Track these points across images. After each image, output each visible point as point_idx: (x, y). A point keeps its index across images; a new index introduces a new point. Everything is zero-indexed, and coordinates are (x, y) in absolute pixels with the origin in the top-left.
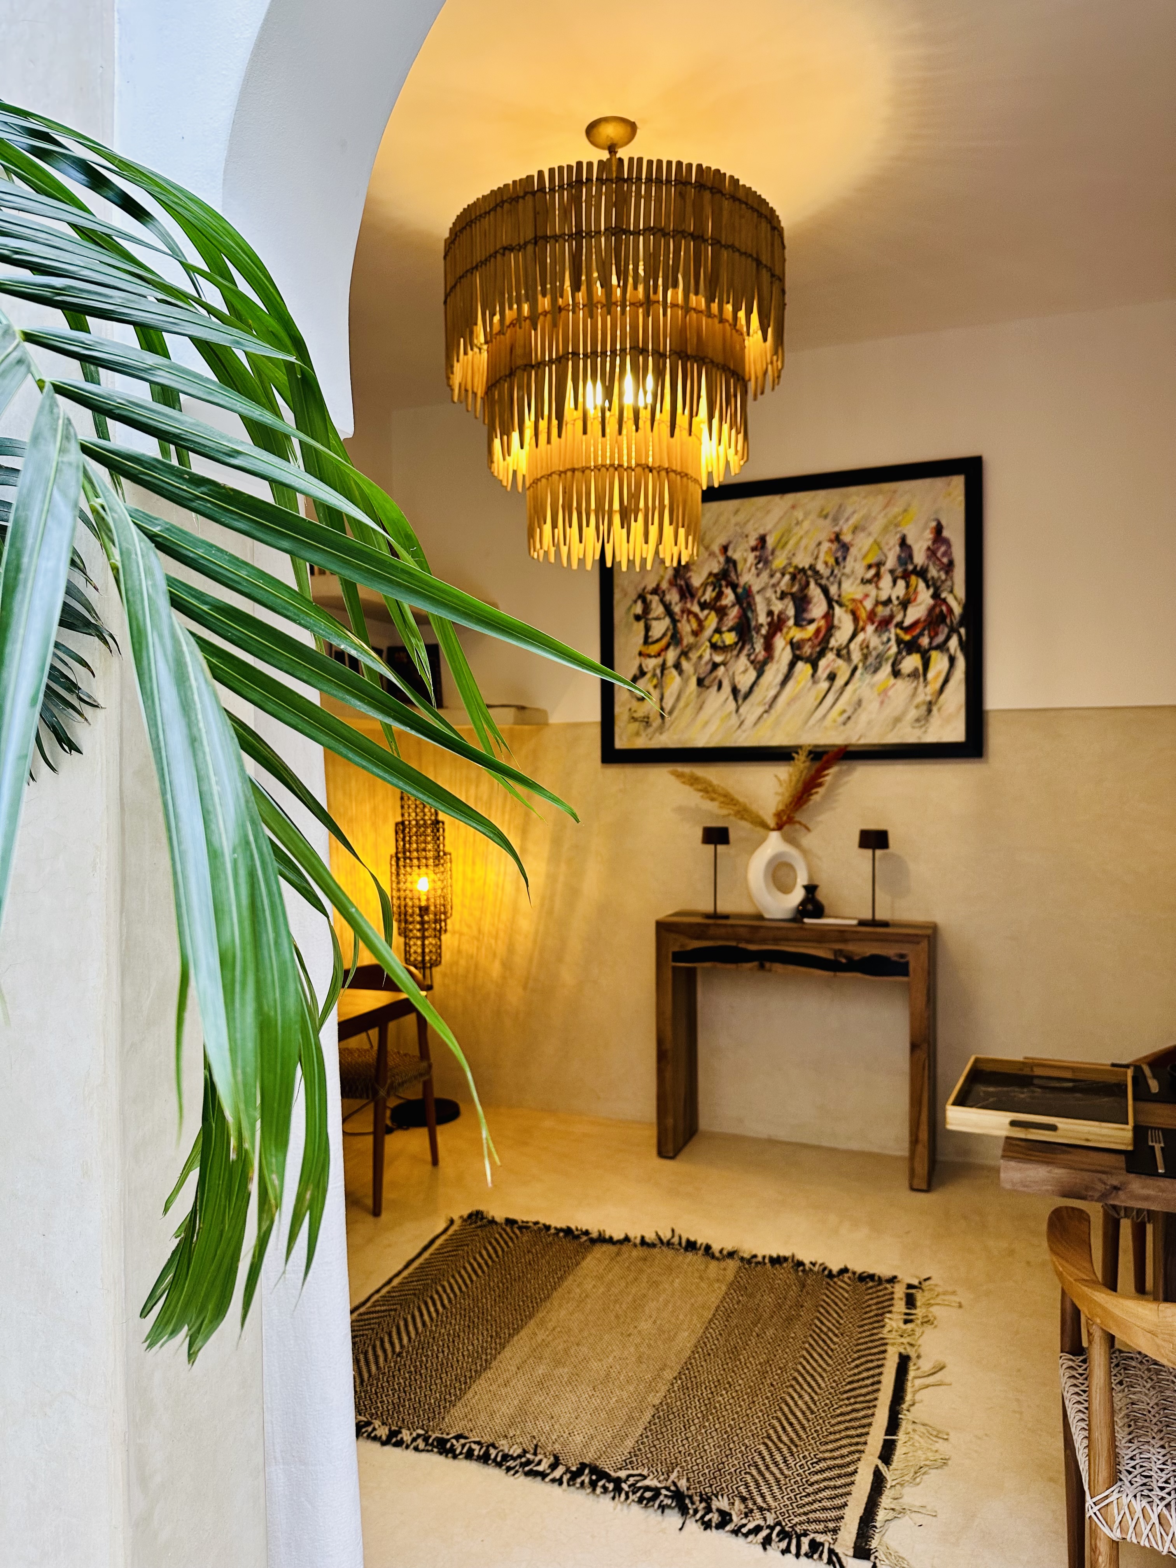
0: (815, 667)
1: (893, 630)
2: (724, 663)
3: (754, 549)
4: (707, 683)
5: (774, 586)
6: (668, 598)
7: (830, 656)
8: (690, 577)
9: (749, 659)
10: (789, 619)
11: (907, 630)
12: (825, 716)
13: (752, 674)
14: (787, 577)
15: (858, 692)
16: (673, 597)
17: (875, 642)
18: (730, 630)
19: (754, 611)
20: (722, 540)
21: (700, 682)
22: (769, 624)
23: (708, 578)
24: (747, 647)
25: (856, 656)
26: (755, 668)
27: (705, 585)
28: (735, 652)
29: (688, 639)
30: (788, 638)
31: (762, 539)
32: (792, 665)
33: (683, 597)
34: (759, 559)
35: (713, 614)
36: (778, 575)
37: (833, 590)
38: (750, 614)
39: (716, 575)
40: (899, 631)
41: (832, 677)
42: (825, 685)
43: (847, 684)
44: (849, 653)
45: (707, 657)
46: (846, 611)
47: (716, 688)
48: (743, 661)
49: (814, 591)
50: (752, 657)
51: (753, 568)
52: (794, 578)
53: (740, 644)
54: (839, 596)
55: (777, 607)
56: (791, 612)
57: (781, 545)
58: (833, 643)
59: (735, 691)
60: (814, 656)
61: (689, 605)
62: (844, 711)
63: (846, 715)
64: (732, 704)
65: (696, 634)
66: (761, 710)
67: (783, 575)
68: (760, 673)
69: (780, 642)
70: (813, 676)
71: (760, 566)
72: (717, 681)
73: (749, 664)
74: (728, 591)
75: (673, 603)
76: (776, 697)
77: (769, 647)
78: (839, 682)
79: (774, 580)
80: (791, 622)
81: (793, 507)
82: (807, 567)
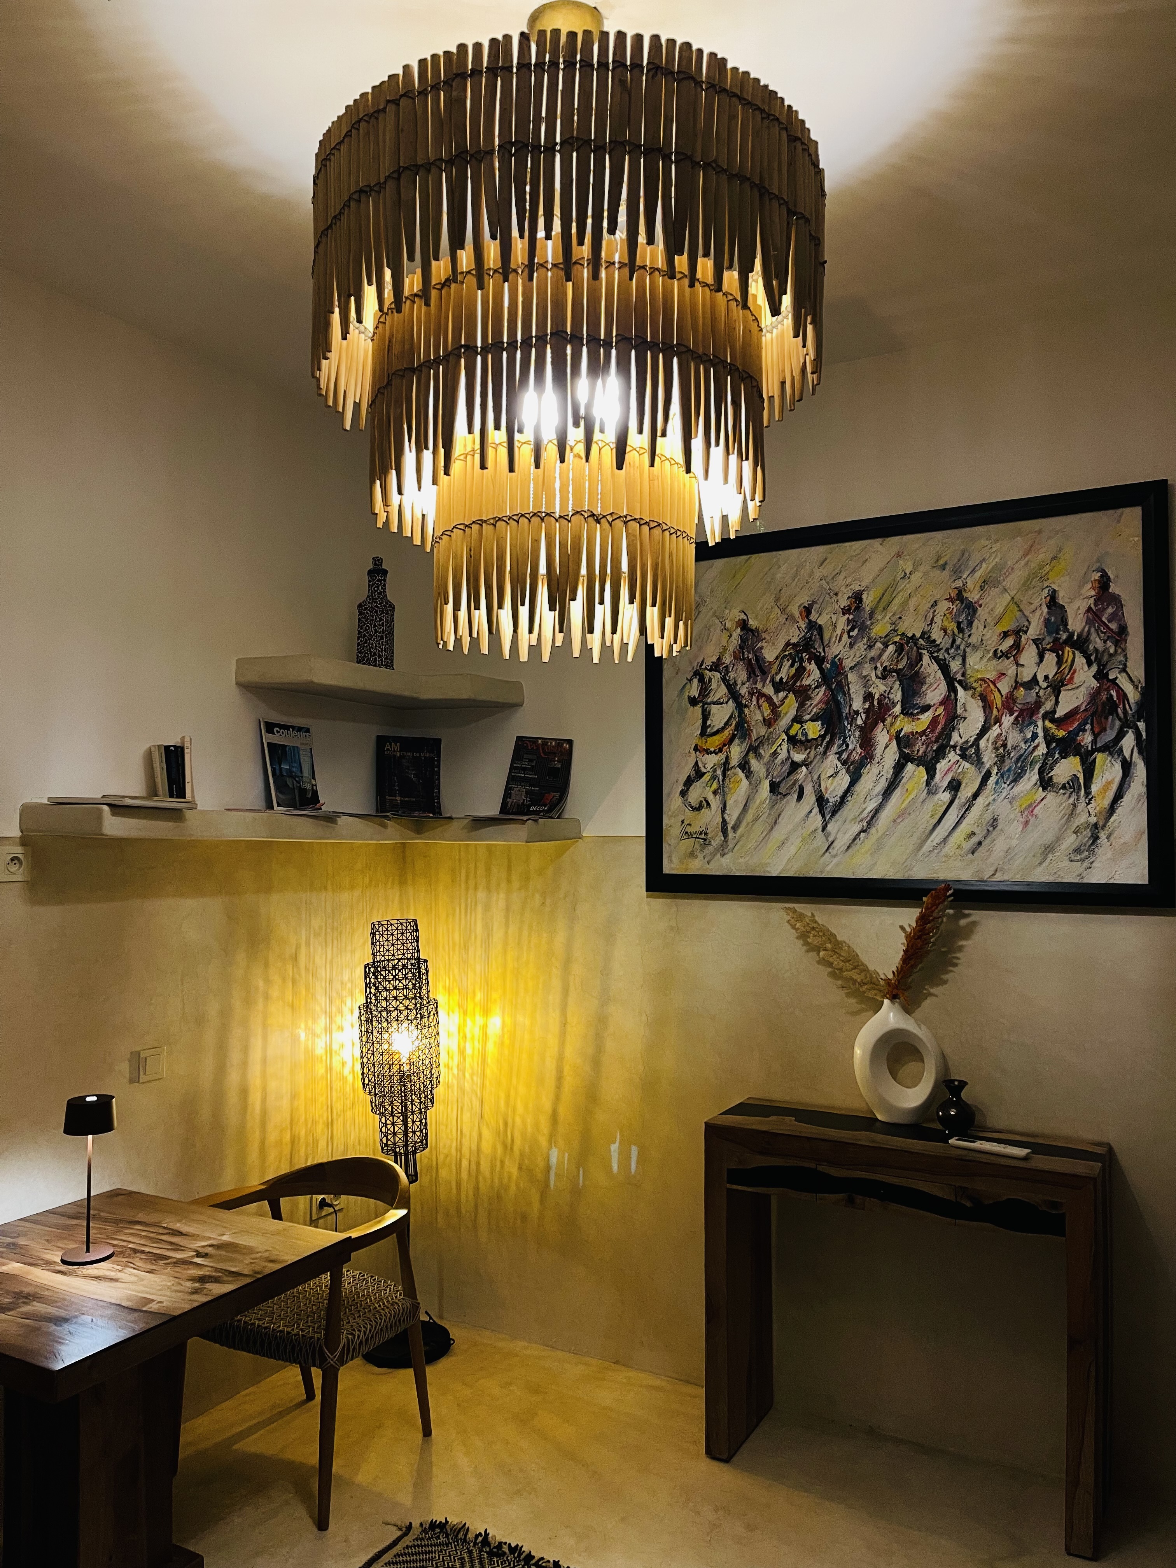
0: (931, 772)
1: (1040, 723)
2: (806, 763)
3: (846, 611)
4: (783, 789)
5: (872, 659)
6: (732, 675)
7: (953, 756)
8: (762, 648)
9: (839, 759)
10: (894, 705)
11: (1059, 722)
12: (945, 840)
13: (844, 780)
14: (891, 648)
15: (991, 808)
16: (739, 674)
17: (1014, 738)
18: (813, 720)
19: (847, 694)
20: (804, 599)
21: (774, 788)
22: (867, 711)
23: (784, 650)
24: (838, 742)
25: (989, 758)
26: (848, 771)
27: (781, 658)
28: (821, 749)
29: (759, 731)
30: (893, 732)
31: (857, 597)
32: (899, 768)
33: (751, 674)
34: (853, 625)
35: (791, 696)
36: (879, 645)
37: (955, 666)
38: (840, 698)
39: (795, 645)
40: (1048, 724)
41: (955, 786)
42: (946, 797)
43: (976, 796)
44: (978, 752)
45: (783, 755)
46: (973, 696)
47: (795, 796)
48: (832, 760)
49: (929, 667)
50: (844, 756)
51: (845, 636)
52: (900, 649)
53: (828, 738)
54: (963, 675)
55: (878, 688)
56: (897, 696)
57: (882, 605)
58: (955, 738)
59: (821, 801)
60: (930, 755)
61: (759, 686)
62: (973, 834)
63: (975, 840)
64: (818, 820)
65: (768, 723)
66: (857, 828)
67: (886, 646)
68: (855, 778)
69: (881, 736)
70: (928, 783)
71: (854, 633)
72: (797, 787)
73: (839, 765)
74: (812, 667)
75: (739, 682)
76: (877, 811)
77: (867, 743)
78: (966, 792)
79: (873, 653)
80: (898, 709)
81: (899, 555)
82: (918, 635)
